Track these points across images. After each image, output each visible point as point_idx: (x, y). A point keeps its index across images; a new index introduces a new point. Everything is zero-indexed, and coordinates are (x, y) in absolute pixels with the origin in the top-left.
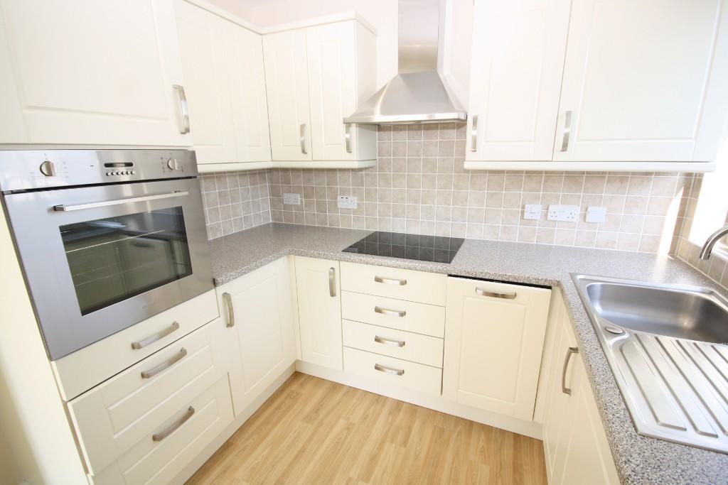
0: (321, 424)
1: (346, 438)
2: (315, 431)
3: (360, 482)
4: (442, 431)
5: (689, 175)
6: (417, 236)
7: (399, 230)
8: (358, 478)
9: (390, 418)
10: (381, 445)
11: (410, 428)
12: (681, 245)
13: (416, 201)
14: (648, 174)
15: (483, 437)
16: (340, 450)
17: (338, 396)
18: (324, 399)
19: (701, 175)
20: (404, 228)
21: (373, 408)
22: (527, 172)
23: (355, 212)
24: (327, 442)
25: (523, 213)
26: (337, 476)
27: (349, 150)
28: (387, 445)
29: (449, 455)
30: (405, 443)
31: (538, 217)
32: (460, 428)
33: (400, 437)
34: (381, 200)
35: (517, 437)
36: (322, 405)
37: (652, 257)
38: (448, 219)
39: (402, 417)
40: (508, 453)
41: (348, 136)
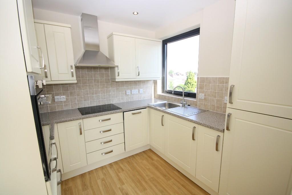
0: (92, 187)
1: (106, 183)
2: (93, 190)
3: (123, 186)
4: (128, 162)
5: (154, 80)
6: (95, 106)
7: (87, 106)
8: (121, 185)
9: (112, 169)
10: (118, 176)
11: (120, 167)
12: (156, 95)
13: (93, 94)
14: (148, 81)
15: (138, 157)
16: (107, 186)
17: (88, 177)
18: (83, 181)
19: (157, 80)
20: (89, 105)
21: (104, 171)
22: (125, 82)
23: (65, 102)
24: (101, 188)
25: (126, 93)
26: (115, 191)
27: (73, 76)
28: (119, 174)
29: (135, 164)
30: (123, 170)
31: (130, 93)
32: (131, 158)
33: (120, 170)
34: (78, 95)
35: (143, 152)
36: (85, 183)
37: (151, 99)
38: (105, 98)
39: (115, 167)
40: (145, 156)
41: (72, 70)
